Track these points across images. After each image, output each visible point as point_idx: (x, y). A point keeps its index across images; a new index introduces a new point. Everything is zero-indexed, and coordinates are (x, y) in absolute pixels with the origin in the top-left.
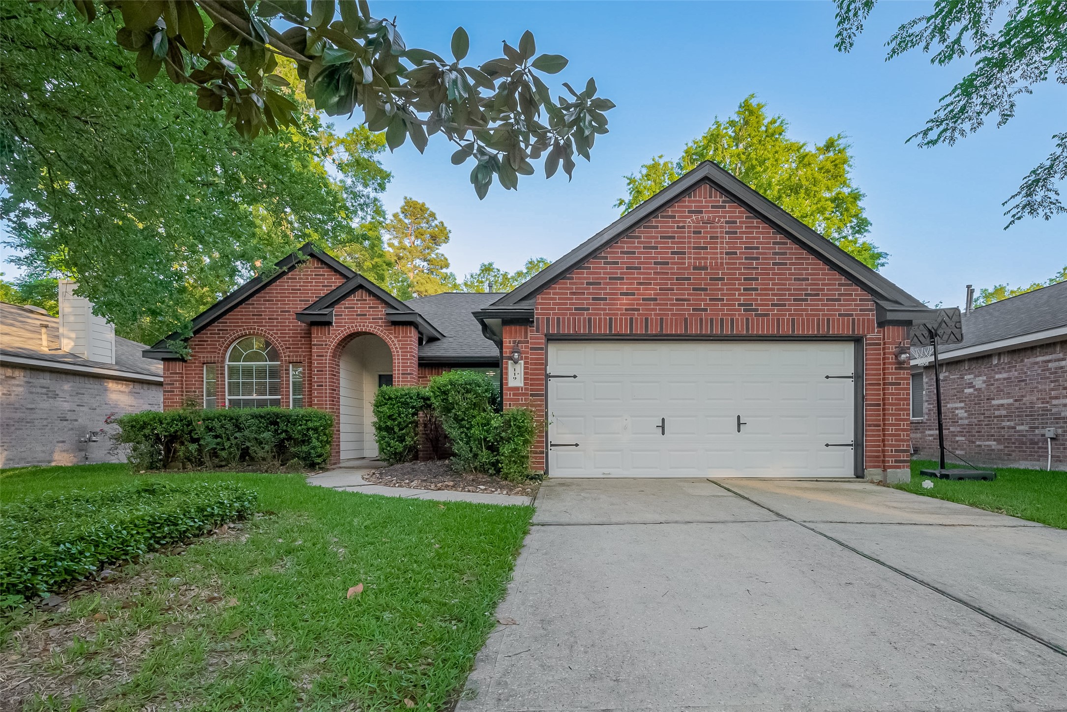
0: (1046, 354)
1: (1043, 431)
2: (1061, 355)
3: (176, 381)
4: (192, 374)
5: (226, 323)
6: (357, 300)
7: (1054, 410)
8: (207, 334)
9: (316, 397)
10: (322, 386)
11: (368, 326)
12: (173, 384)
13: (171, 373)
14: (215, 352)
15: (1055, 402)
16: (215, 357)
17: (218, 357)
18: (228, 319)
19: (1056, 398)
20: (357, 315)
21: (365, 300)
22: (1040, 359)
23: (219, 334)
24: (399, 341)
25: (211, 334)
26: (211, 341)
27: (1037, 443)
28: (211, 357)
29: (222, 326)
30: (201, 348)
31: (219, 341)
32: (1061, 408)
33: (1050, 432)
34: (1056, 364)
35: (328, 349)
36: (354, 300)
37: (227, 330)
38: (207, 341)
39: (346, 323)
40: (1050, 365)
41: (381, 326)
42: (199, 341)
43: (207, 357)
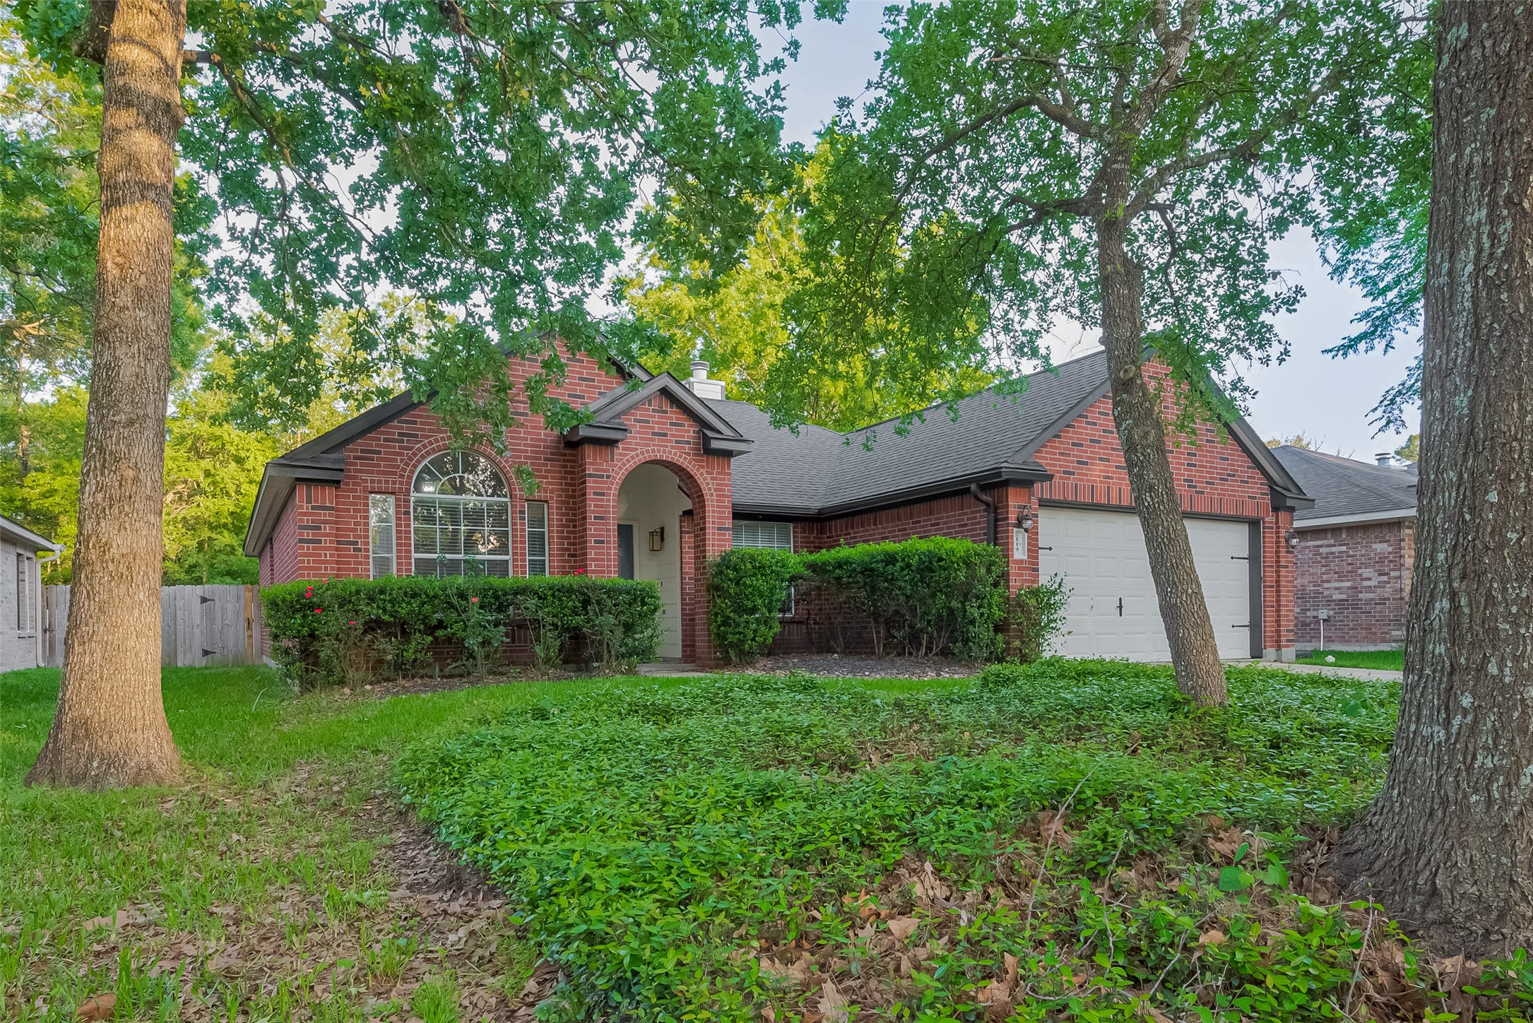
0: (1318, 539)
1: (1315, 614)
2: (1332, 542)
3: (325, 522)
4: (348, 510)
5: (415, 423)
6: (654, 411)
7: (1326, 593)
8: (379, 439)
9: (593, 560)
10: (603, 542)
11: (670, 453)
12: (319, 528)
13: (313, 508)
14: (395, 473)
15: (1326, 585)
16: (394, 483)
17: (401, 483)
18: (420, 417)
19: (1328, 581)
20: (653, 434)
21: (666, 412)
22: (1311, 543)
23: (402, 441)
24: (712, 479)
25: (385, 440)
26: (386, 453)
27: (1309, 625)
28: (387, 482)
29: (408, 428)
30: (368, 465)
31: (402, 454)
32: (1333, 591)
33: (1323, 614)
34: (1328, 550)
35: (612, 483)
36: (648, 410)
37: (416, 436)
38: (379, 452)
39: (637, 444)
40: (1321, 550)
41: (689, 454)
42: (362, 451)
43: (379, 482)
